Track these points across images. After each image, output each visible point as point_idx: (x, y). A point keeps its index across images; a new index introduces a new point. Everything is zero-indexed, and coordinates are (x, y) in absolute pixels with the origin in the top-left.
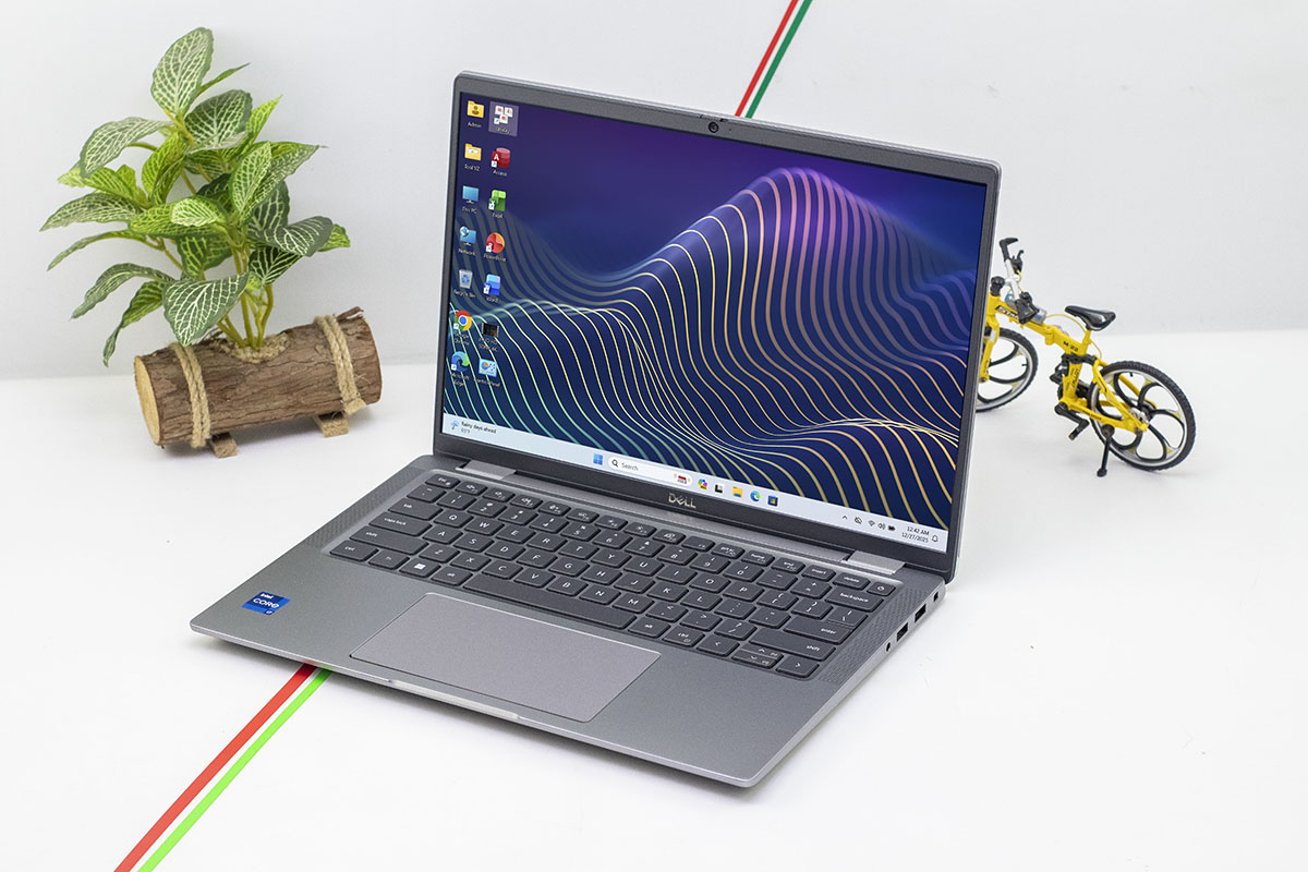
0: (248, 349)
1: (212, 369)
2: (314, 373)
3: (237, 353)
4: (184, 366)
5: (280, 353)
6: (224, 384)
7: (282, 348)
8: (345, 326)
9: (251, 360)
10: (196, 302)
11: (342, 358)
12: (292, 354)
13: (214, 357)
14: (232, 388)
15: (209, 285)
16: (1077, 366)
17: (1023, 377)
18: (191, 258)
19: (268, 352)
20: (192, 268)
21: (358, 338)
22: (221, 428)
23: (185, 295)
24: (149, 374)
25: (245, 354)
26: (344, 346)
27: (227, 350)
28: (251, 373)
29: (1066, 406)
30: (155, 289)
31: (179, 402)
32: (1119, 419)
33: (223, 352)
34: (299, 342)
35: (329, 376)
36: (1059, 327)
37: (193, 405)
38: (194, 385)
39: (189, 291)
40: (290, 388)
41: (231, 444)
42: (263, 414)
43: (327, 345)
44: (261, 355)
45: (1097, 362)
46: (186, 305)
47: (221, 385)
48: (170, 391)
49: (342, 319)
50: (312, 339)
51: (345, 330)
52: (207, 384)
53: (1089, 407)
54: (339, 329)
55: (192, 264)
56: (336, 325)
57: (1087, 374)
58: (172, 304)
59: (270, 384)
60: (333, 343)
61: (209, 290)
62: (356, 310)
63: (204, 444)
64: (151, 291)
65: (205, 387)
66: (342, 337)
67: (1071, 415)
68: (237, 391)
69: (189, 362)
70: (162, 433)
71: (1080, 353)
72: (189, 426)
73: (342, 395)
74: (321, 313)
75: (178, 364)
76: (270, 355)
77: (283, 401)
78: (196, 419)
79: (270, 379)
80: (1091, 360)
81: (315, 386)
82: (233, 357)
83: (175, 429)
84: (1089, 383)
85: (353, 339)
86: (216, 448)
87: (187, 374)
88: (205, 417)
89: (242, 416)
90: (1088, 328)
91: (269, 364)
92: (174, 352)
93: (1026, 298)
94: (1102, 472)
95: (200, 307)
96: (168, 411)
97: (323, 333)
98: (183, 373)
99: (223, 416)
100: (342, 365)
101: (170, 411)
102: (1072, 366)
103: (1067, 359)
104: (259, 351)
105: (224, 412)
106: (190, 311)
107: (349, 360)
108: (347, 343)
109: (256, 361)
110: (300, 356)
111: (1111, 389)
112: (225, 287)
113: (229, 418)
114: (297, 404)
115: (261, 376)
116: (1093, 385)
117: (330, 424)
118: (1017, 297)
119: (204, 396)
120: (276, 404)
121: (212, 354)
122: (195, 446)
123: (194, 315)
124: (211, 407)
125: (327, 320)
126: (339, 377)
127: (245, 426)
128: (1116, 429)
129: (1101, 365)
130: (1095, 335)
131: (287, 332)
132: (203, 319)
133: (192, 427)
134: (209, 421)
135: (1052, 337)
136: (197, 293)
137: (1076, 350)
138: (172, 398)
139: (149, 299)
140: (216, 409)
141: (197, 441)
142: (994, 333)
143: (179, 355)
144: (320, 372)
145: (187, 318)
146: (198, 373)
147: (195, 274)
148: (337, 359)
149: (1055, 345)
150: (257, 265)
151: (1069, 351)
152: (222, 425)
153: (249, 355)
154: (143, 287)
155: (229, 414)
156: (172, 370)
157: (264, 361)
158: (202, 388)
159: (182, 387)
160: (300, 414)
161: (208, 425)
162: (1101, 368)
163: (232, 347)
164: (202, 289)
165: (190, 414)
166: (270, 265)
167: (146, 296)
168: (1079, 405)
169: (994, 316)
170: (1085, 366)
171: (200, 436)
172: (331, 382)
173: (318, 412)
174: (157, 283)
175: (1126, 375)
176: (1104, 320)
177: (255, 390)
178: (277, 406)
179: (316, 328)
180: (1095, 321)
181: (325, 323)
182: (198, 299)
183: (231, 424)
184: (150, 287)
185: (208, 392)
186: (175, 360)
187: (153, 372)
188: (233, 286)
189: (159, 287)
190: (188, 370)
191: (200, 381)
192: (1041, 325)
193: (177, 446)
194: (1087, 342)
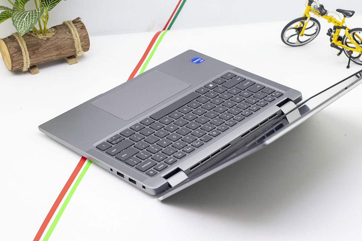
0: (41, 34)
1: (29, 43)
2: (66, 42)
3: (38, 36)
4: (19, 42)
5: (54, 36)
6: (34, 48)
7: (54, 34)
8: (76, 24)
9: (43, 39)
10: (25, 19)
11: (76, 36)
12: (57, 36)
13: (30, 38)
14: (37, 49)
15: (29, 12)
16: (339, 30)
17: (315, 33)
18: (20, 2)
19: (49, 35)
20: (20, 6)
21: (81, 29)
22: (33, 64)
23: (20, 16)
24: (7, 46)
25: (41, 37)
26: (76, 32)
27: (34, 35)
28: (44, 44)
29: (334, 44)
30: (5, 14)
31: (18, 55)
32: (355, 48)
33: (33, 36)
34: (60, 31)
35: (72, 43)
36: (333, 16)
37: (24, 56)
38: (24, 49)
39: (22, 15)
40: (58, 48)
41: (36, 70)
42: (48, 58)
43: (70, 32)
44: (47, 37)
45: (347, 29)
46: (21, 20)
47: (33, 48)
48: (15, 51)
49: (74, 22)
50: (64, 30)
51: (76, 26)
52: (28, 48)
53: (343, 44)
54: (74, 25)
55: (20, 4)
56: (72, 24)
57: (342, 33)
58: (16, 19)
59: (51, 47)
60: (72, 31)
61: (29, 14)
62: (79, 18)
63: (27, 69)
64: (4, 14)
65: (28, 49)
66: (75, 29)
67: (336, 47)
68: (39, 50)
69: (21, 40)
70: (12, 67)
71: (341, 26)
72: (22, 64)
73: (76, 50)
74: (66, 20)
75: (17, 41)
76: (50, 36)
77: (56, 53)
78: (25, 61)
79: (51, 45)
80: (345, 28)
81: (67, 47)
82: (36, 38)
83: (17, 65)
84: (343, 36)
85: (79, 29)
86: (31, 71)
87: (21, 45)
88: (28, 60)
89: (41, 59)
90: (345, 17)
91: (50, 40)
92: (15, 37)
93: (322, 7)
94: (348, 67)
95: (27, 21)
96: (14, 59)
97: (68, 28)
98: (19, 45)
99: (34, 60)
100: (76, 39)
101: (16, 59)
102: (337, 30)
103: (335, 28)
104: (45, 35)
105: (35, 58)
106: (23, 22)
107: (79, 37)
108: (77, 30)
109: (45, 39)
110: (61, 36)
111: (352, 37)
112: (36, 13)
113: (36, 60)
114: (61, 54)
115: (48, 44)
116: (345, 36)
117: (71, 60)
118: (319, 6)
119: (27, 53)
120: (53, 54)
121: (29, 37)
122: (24, 71)
123: (25, 24)
124: (30, 57)
125: (69, 22)
126: (75, 44)
127: (42, 63)
128: (353, 52)
129: (348, 29)
130: (347, 19)
131: (54, 27)
132: (28, 25)
133: (23, 65)
134: (29, 62)
135: (330, 20)
136: (25, 16)
137: (339, 24)
138: (16, 54)
139: (3, 17)
140: (32, 57)
141: (25, 69)
142: (308, 19)
143: (17, 38)
144: (68, 42)
145: (22, 25)
146: (25, 44)
147: (21, 8)
148: (74, 37)
149: (331, 23)
150: (44, 4)
151: (336, 25)
152: (34, 63)
153: (42, 37)
154: (1, 13)
155: (36, 59)
156: (15, 44)
157: (48, 39)
158: (26, 50)
159: (19, 50)
160: (61, 57)
161: (29, 63)
162: (348, 30)
163: (36, 34)
164: (26, 14)
165: (23, 59)
166: (49, 4)
167: (2, 16)
168: (339, 44)
169: (308, 13)
170: (342, 30)
171: (26, 66)
172: (72, 45)
173: (67, 56)
174: (6, 12)
175: (357, 33)
176: (351, 14)
177: (46, 50)
178: (54, 55)
179: (64, 25)
180: (347, 14)
181: (68, 24)
182: (25, 18)
183: (37, 62)
184: (4, 13)
185: (29, 51)
186: (15, 40)
187: (8, 45)
188: (38, 13)
189: (7, 13)
190: (21, 43)
191: (26, 47)
192: (327, 16)
193: (17, 71)
194: (344, 22)
